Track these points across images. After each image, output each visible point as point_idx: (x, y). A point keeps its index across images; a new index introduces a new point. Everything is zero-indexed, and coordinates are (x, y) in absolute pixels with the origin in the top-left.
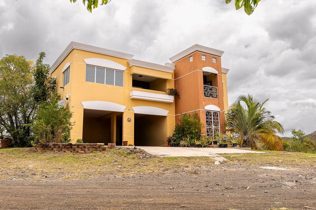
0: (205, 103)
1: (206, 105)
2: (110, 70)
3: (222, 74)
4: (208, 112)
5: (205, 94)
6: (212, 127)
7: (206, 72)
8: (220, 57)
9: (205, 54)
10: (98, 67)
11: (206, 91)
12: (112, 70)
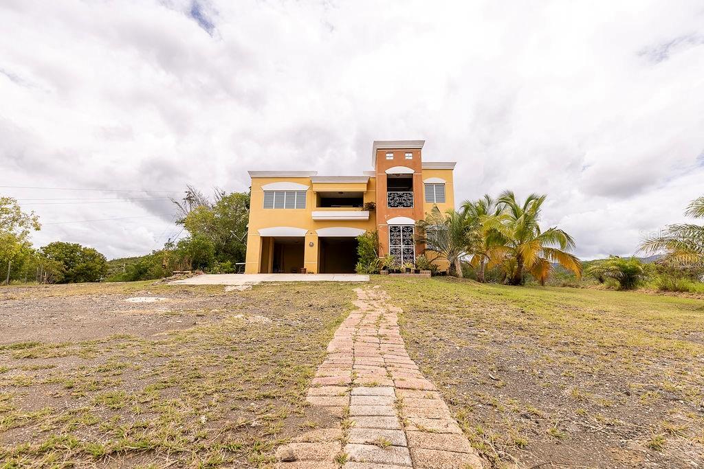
0: (388, 216)
1: (389, 218)
2: (291, 193)
3: (423, 171)
4: (393, 227)
5: (389, 203)
6: (400, 247)
7: (393, 174)
8: (420, 149)
9: (391, 150)
10: (277, 192)
11: (391, 200)
12: (293, 192)
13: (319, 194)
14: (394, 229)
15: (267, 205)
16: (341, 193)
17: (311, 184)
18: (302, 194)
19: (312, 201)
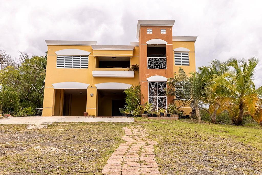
0: (148, 75)
1: (148, 76)
2: (77, 57)
3: (173, 43)
4: (151, 83)
5: (149, 65)
6: (157, 97)
7: (152, 44)
8: (172, 26)
9: (150, 27)
10: (67, 56)
11: (150, 63)
12: (79, 56)
13: (98, 58)
14: (152, 84)
15: (60, 65)
16: (114, 57)
17: (92, 51)
18: (85, 57)
19: (92, 63)
